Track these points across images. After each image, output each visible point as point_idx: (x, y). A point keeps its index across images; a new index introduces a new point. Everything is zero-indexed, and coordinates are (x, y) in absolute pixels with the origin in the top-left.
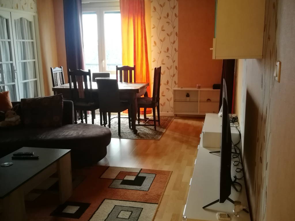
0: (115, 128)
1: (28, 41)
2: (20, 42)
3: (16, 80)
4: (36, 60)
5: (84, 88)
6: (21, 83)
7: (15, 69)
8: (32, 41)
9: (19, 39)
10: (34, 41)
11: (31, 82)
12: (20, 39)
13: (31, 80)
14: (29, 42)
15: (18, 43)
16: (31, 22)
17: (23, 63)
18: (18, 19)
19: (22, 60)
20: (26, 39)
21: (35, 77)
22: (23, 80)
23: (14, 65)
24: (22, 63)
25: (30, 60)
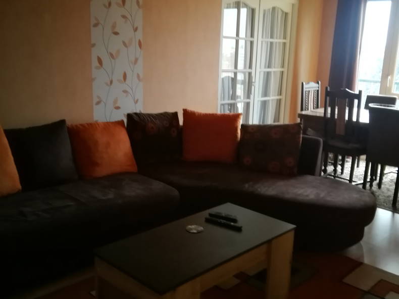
0: (388, 190)
1: (278, 41)
2: (267, 42)
3: (252, 96)
4: (285, 70)
5: (347, 118)
6: (258, 101)
7: (253, 80)
8: (284, 41)
9: (266, 38)
10: (287, 41)
11: (272, 100)
12: (268, 38)
13: (272, 98)
14: (279, 43)
15: (264, 43)
16: (287, 13)
17: (266, 74)
18: (269, 10)
19: (265, 67)
20: (277, 38)
21: (280, 93)
22: (262, 97)
23: (253, 74)
24: (264, 72)
25: (276, 69)
